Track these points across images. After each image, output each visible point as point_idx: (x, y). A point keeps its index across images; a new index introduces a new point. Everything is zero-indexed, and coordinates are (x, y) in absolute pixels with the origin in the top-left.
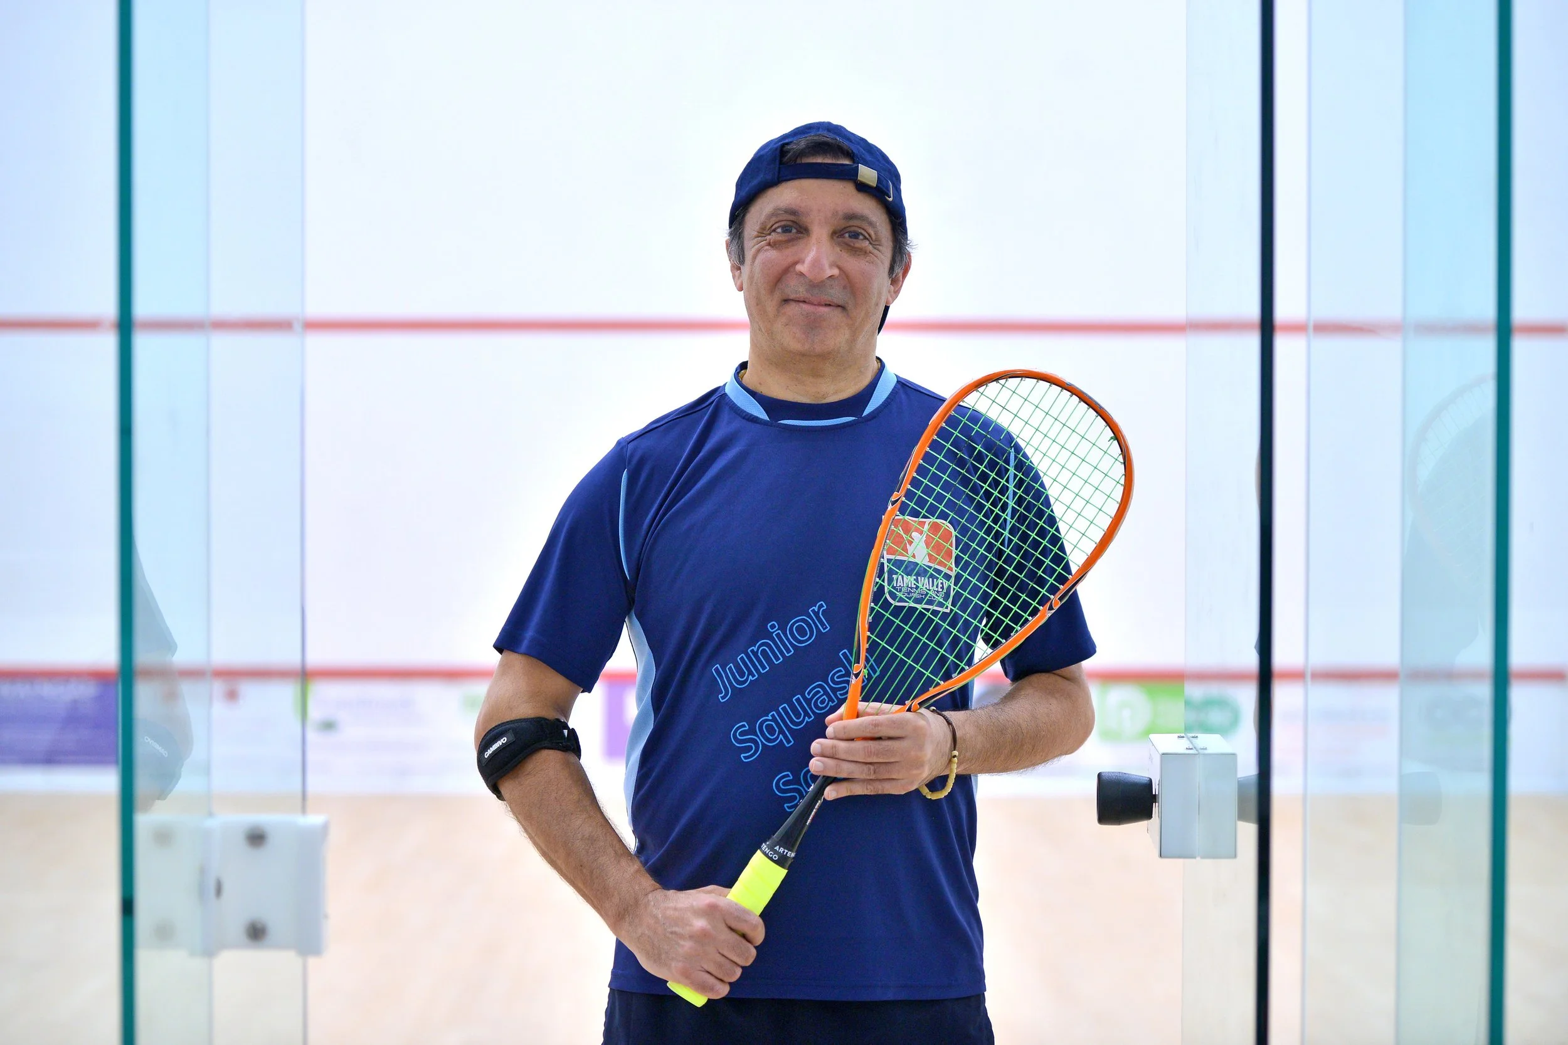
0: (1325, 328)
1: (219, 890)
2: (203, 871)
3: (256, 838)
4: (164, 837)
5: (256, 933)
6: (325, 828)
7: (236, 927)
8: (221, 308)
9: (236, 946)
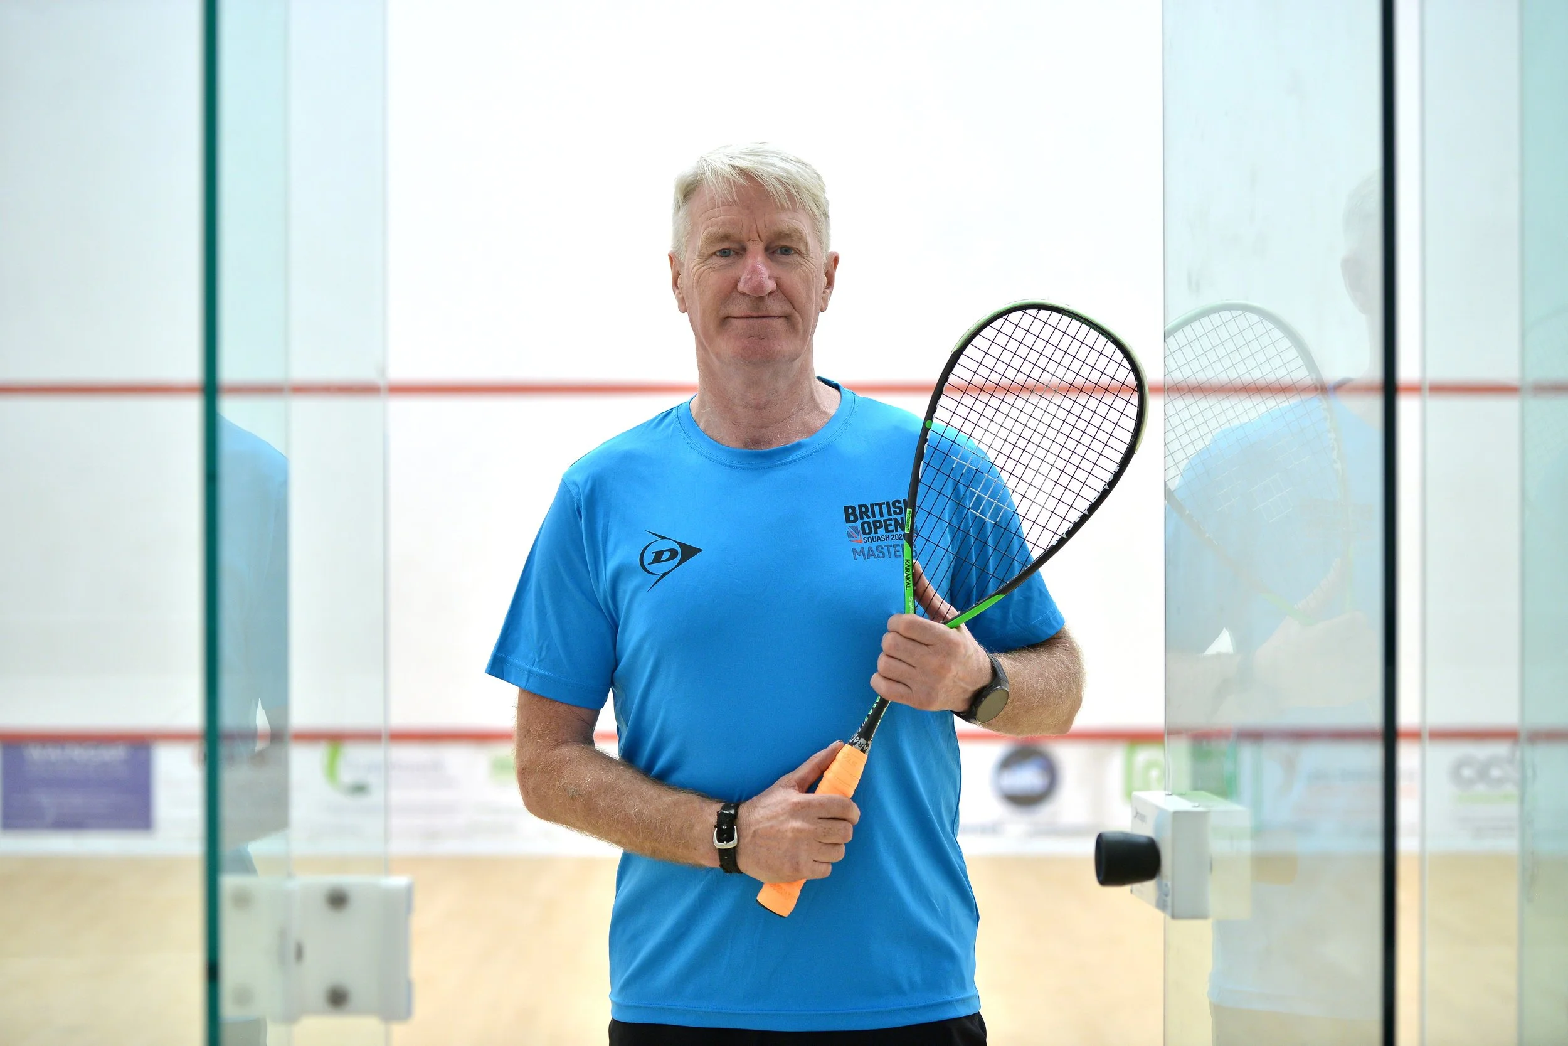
0: (1440, 389)
1: (299, 953)
2: (283, 934)
3: (338, 900)
4: (243, 900)
5: (338, 999)
6: (409, 891)
7: (316, 989)
8: (300, 373)
9: (315, 1012)
